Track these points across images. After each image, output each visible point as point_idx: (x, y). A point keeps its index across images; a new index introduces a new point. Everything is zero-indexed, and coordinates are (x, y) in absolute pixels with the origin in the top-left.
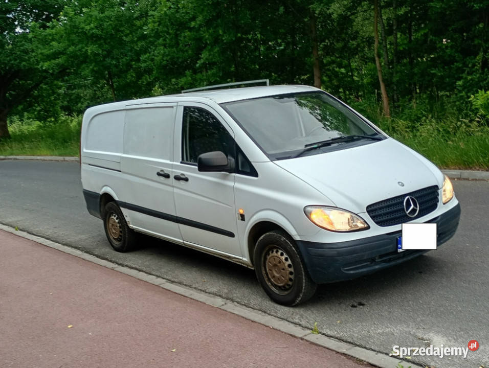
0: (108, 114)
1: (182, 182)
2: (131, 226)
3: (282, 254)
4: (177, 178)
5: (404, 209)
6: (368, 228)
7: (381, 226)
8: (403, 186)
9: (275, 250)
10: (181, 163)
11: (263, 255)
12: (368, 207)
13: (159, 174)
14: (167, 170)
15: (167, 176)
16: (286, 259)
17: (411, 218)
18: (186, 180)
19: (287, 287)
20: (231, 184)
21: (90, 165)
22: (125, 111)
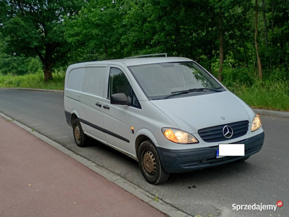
0: (78, 69)
1: (107, 110)
2: (85, 132)
3: (151, 154)
4: (105, 107)
5: (222, 133)
6: (198, 142)
7: (207, 142)
8: (224, 119)
9: (148, 152)
10: (107, 99)
11: (142, 154)
12: (199, 130)
13: (97, 104)
14: (101, 103)
15: (100, 106)
16: (153, 157)
17: (227, 138)
18: (108, 108)
19: (153, 173)
20: (128, 112)
21: (68, 97)
22: (84, 68)
